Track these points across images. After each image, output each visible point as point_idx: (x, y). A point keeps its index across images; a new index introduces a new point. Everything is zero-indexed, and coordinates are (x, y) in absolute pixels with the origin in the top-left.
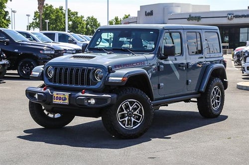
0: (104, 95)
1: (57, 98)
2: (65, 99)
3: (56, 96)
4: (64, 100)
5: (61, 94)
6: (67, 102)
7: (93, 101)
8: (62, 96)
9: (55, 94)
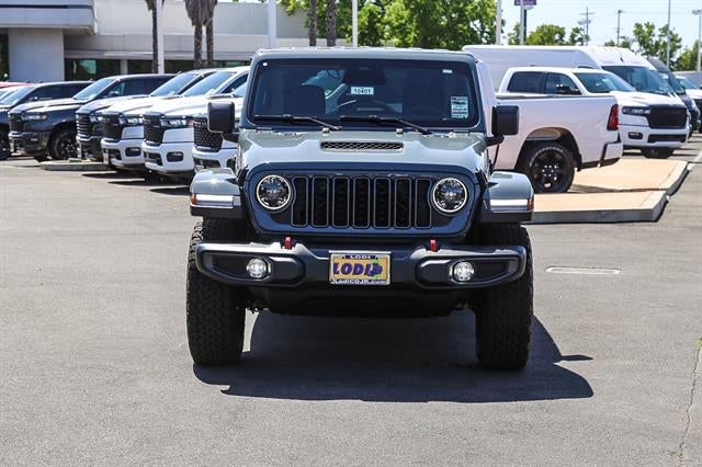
0: (498, 252)
1: (347, 269)
2: (378, 270)
3: (341, 263)
4: (372, 274)
5: (361, 256)
6: (384, 278)
7: (464, 271)
8: (364, 263)
9: (337, 256)
